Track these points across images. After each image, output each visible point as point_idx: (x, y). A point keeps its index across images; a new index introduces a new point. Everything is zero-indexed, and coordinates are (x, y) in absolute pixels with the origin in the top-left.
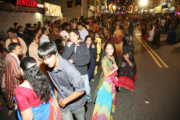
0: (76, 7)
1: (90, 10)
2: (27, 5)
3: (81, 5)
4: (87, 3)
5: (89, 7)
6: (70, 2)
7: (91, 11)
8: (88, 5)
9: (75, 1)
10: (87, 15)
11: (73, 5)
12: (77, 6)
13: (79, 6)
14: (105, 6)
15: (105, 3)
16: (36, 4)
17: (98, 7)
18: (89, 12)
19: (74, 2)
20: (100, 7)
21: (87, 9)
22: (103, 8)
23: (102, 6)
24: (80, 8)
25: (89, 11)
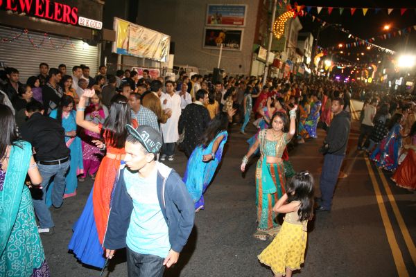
0: (226, 46)
1: (260, 60)
2: (37, 14)
3: (239, 43)
4: (253, 41)
5: (257, 51)
6: (213, 33)
7: (262, 63)
8: (256, 46)
9: (225, 33)
10: (248, 70)
11: (219, 40)
12: (228, 45)
13: (232, 45)
14: (305, 58)
15: (307, 50)
16: (74, 16)
17: (285, 56)
18: (255, 63)
19: (221, 34)
20: (291, 57)
21: (252, 55)
22: (300, 60)
23: (297, 55)
24: (235, 50)
25: (258, 62)
